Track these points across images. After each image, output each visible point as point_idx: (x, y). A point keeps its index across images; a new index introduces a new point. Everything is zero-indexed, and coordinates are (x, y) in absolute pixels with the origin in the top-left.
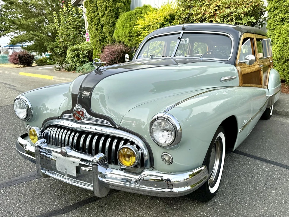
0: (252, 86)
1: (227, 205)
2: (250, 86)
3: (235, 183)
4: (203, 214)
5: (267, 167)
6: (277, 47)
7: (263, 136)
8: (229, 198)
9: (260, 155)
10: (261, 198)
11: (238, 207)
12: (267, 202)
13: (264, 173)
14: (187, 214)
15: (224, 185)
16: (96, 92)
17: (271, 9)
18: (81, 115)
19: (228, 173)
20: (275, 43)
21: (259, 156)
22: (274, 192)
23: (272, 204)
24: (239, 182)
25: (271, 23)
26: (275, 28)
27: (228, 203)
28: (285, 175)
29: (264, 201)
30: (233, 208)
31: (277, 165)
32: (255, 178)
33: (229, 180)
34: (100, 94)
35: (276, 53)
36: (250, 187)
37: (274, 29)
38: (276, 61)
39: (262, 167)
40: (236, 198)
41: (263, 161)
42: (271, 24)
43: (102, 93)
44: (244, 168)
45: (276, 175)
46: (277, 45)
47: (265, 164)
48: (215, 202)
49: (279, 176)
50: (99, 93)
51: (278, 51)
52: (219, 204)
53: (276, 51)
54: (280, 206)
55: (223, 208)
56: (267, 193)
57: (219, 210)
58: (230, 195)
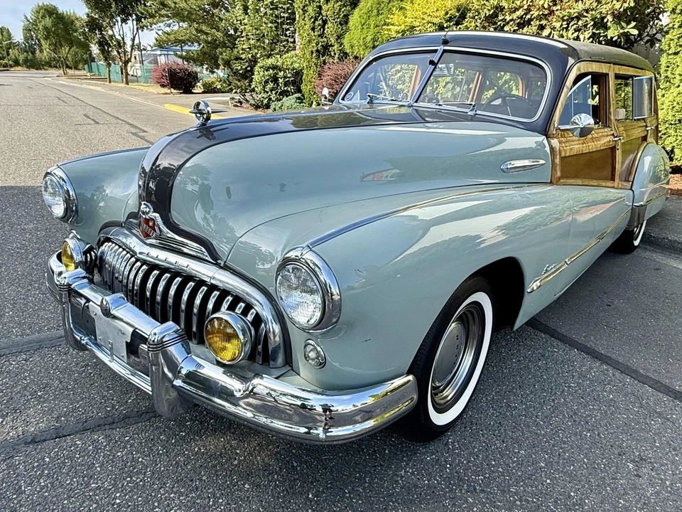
0: (586, 183)
1: (470, 454)
2: (580, 184)
3: (507, 402)
4: (411, 471)
5: (592, 369)
6: (679, 94)
7: (605, 293)
8: (482, 438)
9: (584, 337)
10: (554, 446)
11: (493, 463)
12: (564, 459)
13: (579, 384)
14: (375, 466)
15: (481, 402)
16: (195, 178)
17: (676, 7)
18: (150, 227)
19: (500, 374)
20: (676, 85)
21: (582, 340)
22: (589, 434)
23: (573, 465)
24: (517, 400)
25: (673, 40)
26: (678, 50)
27: (476, 450)
28: (626, 395)
29: (559, 455)
30: (482, 463)
31: (614, 368)
32: (556, 393)
33: (496, 393)
34: (200, 182)
35: (674, 107)
36: (536, 416)
37: (676, 54)
38: (671, 124)
39: (579, 368)
40: (497, 440)
41: (588, 354)
42: (672, 42)
43: (206, 182)
44: (538, 367)
45: (606, 391)
46: (679, 89)
47: (589, 361)
48: (447, 444)
49: (611, 396)
50: (199, 179)
51: (678, 103)
52: (454, 450)
53: (675, 104)
54: (590, 474)
55: (459, 460)
56: (570, 437)
57: (448, 466)
58: (486, 430)
